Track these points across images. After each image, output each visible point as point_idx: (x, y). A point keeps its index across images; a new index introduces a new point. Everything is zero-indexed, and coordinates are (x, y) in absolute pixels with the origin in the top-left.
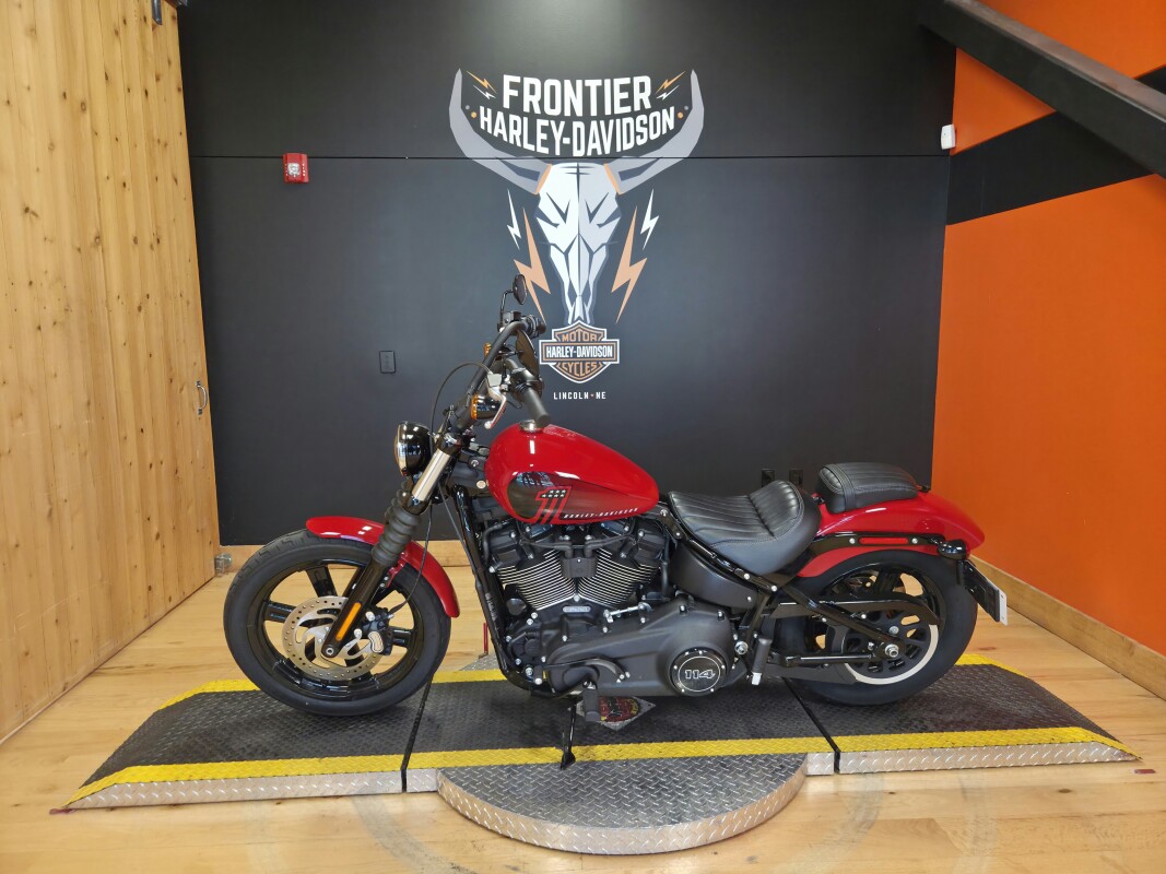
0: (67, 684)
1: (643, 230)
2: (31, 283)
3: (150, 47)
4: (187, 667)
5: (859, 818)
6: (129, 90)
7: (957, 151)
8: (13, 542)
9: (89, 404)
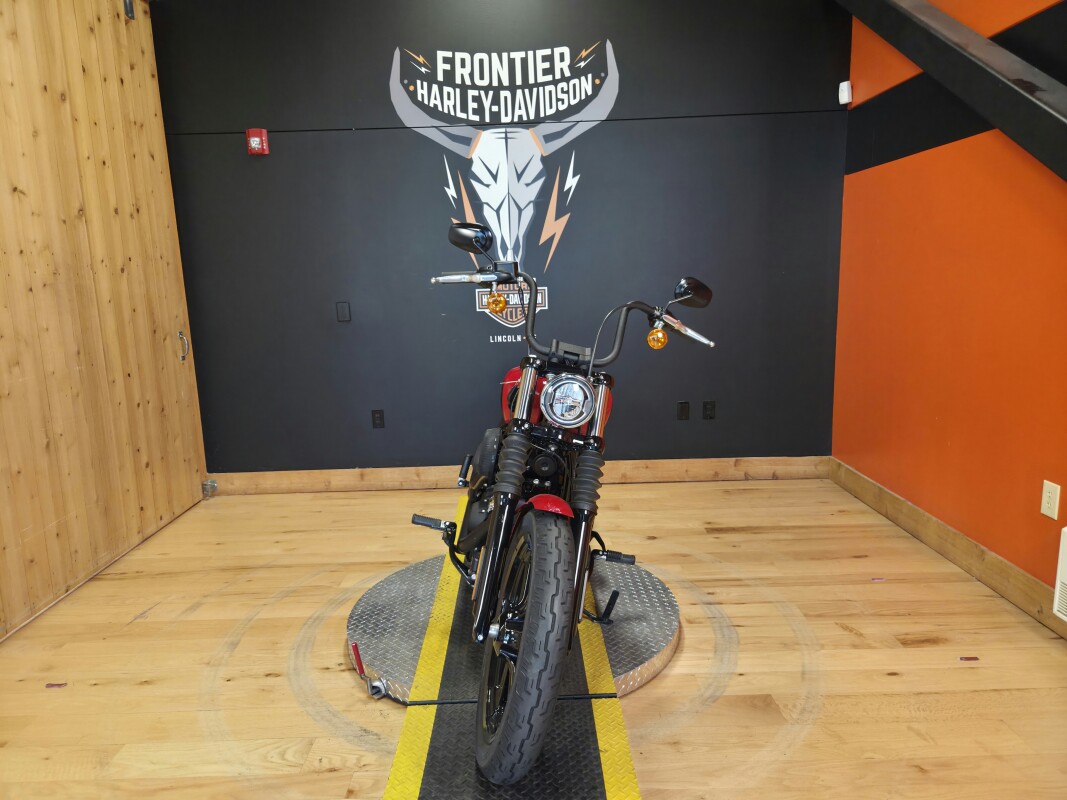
0: (69, 587)
1: (566, 188)
2: (21, 252)
3: (124, 40)
4: (170, 573)
5: (708, 694)
6: (105, 80)
7: (854, 105)
8: (15, 468)
9: (79, 353)
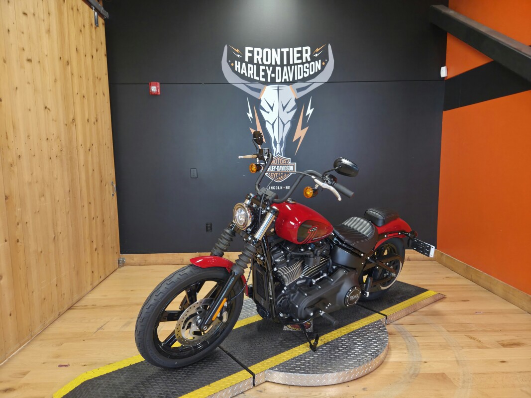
0: (60, 313)
1: (307, 114)
2: (47, 139)
3: (94, 37)
4: (110, 306)
5: (412, 372)
6: (85, 56)
7: (448, 78)
8: (40, 250)
9: (70, 191)
